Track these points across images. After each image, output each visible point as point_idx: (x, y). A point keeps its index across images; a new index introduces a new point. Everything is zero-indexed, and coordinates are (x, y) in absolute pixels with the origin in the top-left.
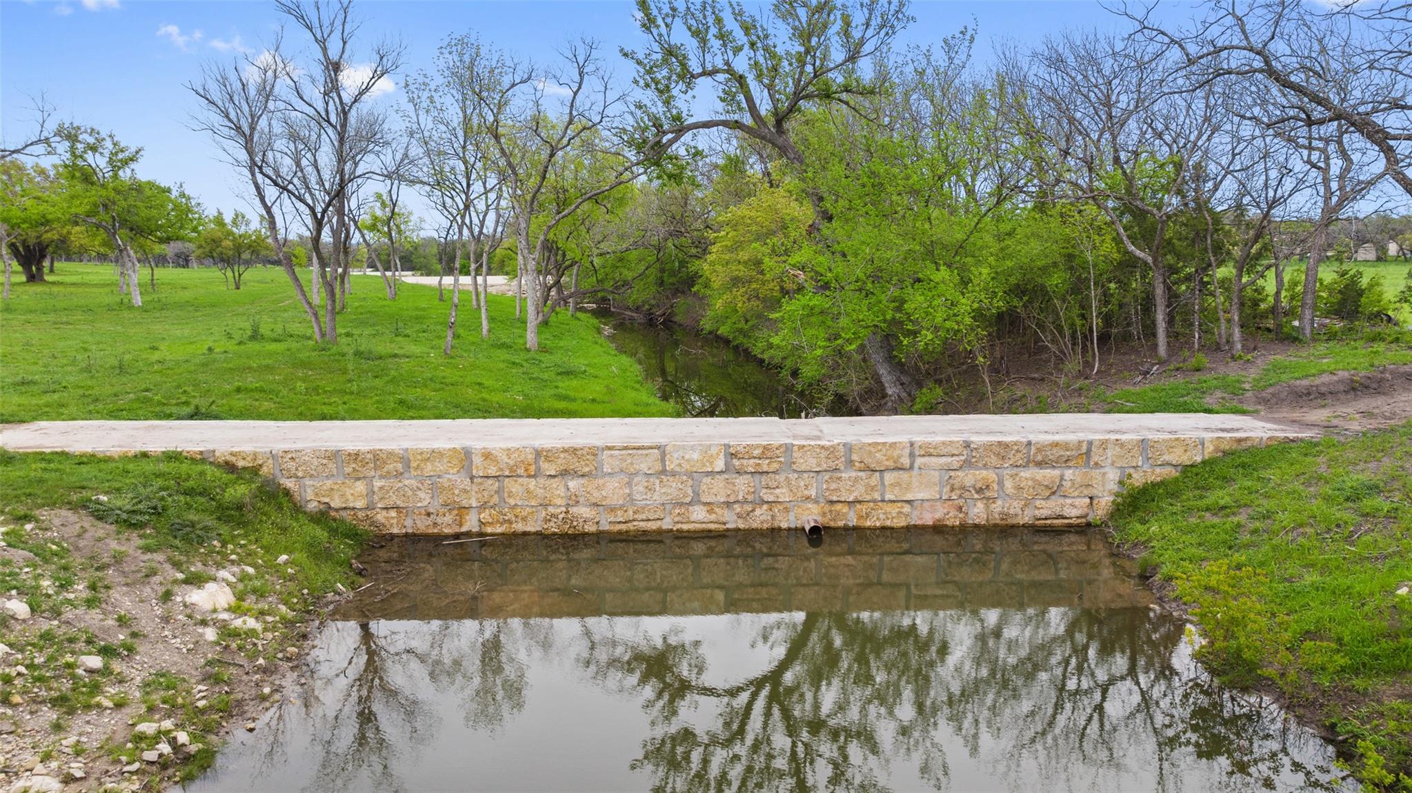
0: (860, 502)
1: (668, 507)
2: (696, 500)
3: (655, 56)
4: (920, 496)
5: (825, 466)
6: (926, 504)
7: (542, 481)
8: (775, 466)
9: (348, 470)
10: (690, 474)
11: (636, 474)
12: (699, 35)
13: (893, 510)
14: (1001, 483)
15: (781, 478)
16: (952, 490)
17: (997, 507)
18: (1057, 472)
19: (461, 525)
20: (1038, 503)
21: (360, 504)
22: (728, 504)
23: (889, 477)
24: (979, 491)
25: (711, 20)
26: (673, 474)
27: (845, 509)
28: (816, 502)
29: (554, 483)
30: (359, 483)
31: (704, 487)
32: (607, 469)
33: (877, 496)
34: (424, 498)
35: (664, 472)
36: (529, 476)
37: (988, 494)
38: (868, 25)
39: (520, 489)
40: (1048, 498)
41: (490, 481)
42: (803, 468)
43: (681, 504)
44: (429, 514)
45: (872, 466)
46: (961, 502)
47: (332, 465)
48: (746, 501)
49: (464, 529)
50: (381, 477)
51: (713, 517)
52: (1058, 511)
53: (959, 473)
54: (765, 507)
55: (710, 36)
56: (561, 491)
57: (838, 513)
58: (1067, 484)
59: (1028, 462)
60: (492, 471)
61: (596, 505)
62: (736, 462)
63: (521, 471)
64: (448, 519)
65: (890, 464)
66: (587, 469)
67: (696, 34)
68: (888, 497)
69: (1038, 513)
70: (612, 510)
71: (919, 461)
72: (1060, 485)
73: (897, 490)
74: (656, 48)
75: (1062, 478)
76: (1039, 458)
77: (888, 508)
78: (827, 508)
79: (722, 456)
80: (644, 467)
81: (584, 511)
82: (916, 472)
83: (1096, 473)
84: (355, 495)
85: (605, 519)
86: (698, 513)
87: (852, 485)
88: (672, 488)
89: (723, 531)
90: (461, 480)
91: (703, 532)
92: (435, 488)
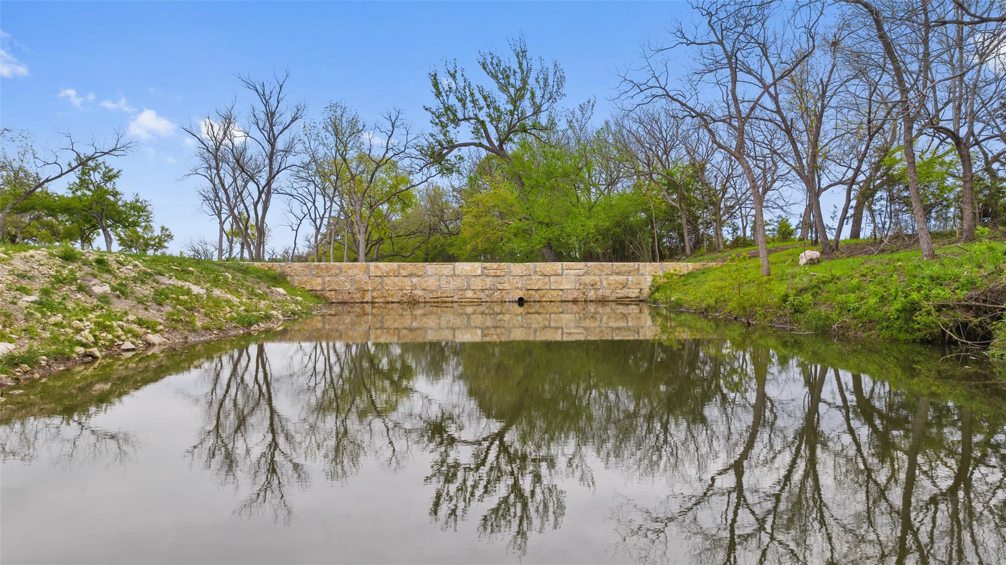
0: (540, 290)
1: (456, 291)
2: (468, 289)
3: (441, 110)
4: (566, 287)
5: (525, 273)
6: (569, 291)
7: (400, 278)
8: (503, 273)
9: (314, 272)
10: (466, 276)
11: (442, 276)
12: (462, 101)
13: (555, 293)
14: (601, 282)
15: (506, 279)
16: (580, 285)
17: (600, 292)
18: (625, 277)
19: (363, 299)
20: (617, 291)
21: (319, 288)
22: (483, 290)
23: (553, 279)
24: (592, 285)
25: (468, 94)
26: (459, 276)
27: (534, 293)
28: (521, 290)
29: (406, 279)
30: (318, 279)
31: (472, 282)
32: (429, 273)
33: (547, 287)
34: (348, 286)
35: (454, 275)
36: (395, 276)
37: (596, 287)
38: (543, 97)
39: (391, 282)
40: (622, 289)
41: (377, 278)
42: (515, 274)
43: (462, 290)
44: (349, 293)
45: (545, 273)
46: (584, 290)
47: (307, 271)
48: (491, 289)
49: (365, 300)
50: (329, 276)
51: (476, 296)
52: (626, 295)
53: (583, 277)
54: (499, 292)
55: (468, 101)
56: (409, 283)
57: (531, 295)
58: (630, 283)
59: (613, 273)
60: (379, 274)
61: (424, 290)
62: (486, 271)
63: (391, 274)
64: (358, 295)
65: (553, 273)
66: (420, 273)
67: (460, 100)
68: (553, 287)
69: (618, 295)
70: (432, 291)
71: (565, 272)
72: (627, 283)
73: (556, 284)
74: (441, 106)
75: (627, 280)
76: (617, 271)
77: (553, 292)
78: (526, 292)
79: (480, 268)
80: (446, 272)
81: (419, 292)
82: (564, 276)
83: (642, 278)
84: (317, 284)
85: (428, 296)
86: (469, 294)
87: (537, 282)
88: (458, 283)
89: (480, 302)
90: (365, 278)
91: (472, 303)
92: (353, 281)
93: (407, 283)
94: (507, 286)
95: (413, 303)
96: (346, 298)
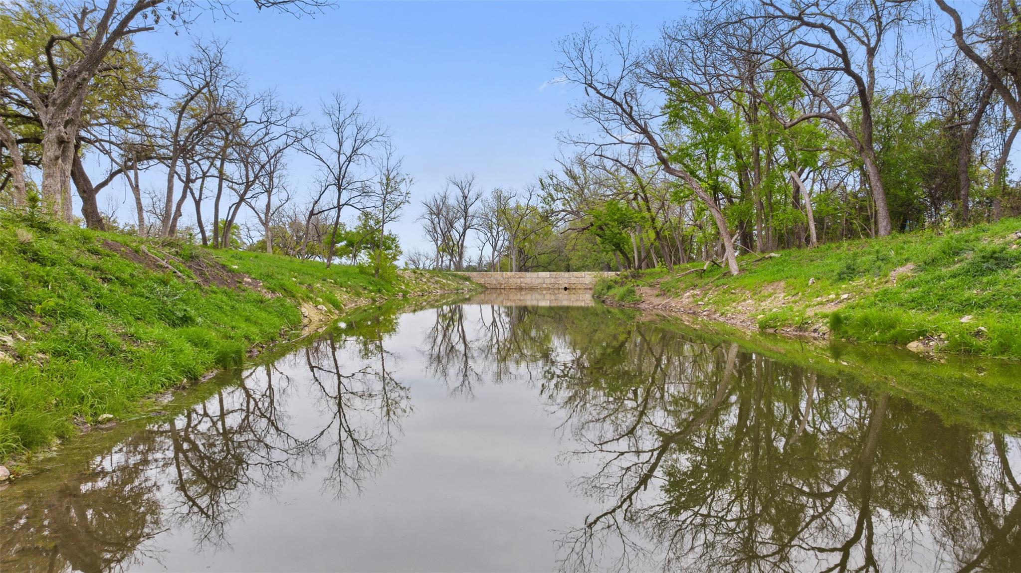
0: (574, 284)
1: (539, 284)
2: (544, 283)
5: (568, 277)
6: (588, 284)
8: (559, 277)
10: (543, 278)
13: (582, 285)
15: (559, 279)
19: (501, 287)
22: (550, 284)
23: (581, 279)
26: (540, 278)
27: (572, 285)
28: (566, 284)
31: (545, 280)
33: (578, 282)
34: (494, 282)
35: (538, 277)
36: (514, 278)
39: (512, 280)
42: (564, 277)
43: (541, 283)
44: (495, 285)
45: (577, 277)
48: (553, 283)
50: (487, 277)
51: (547, 286)
54: (557, 284)
57: (570, 286)
61: (526, 283)
62: (552, 276)
63: (512, 277)
64: (499, 285)
65: (581, 276)
68: (581, 282)
70: (529, 284)
77: (580, 285)
78: (568, 285)
79: (549, 274)
80: (534, 276)
81: (523, 285)
82: (586, 278)
84: (482, 281)
85: (527, 286)
86: (545, 285)
87: (573, 280)
88: (540, 281)
89: (549, 289)
90: (502, 279)
91: (545, 289)
92: (496, 280)
93: (518, 281)
94: (560, 282)
95: (521, 289)
96: (494, 287)
